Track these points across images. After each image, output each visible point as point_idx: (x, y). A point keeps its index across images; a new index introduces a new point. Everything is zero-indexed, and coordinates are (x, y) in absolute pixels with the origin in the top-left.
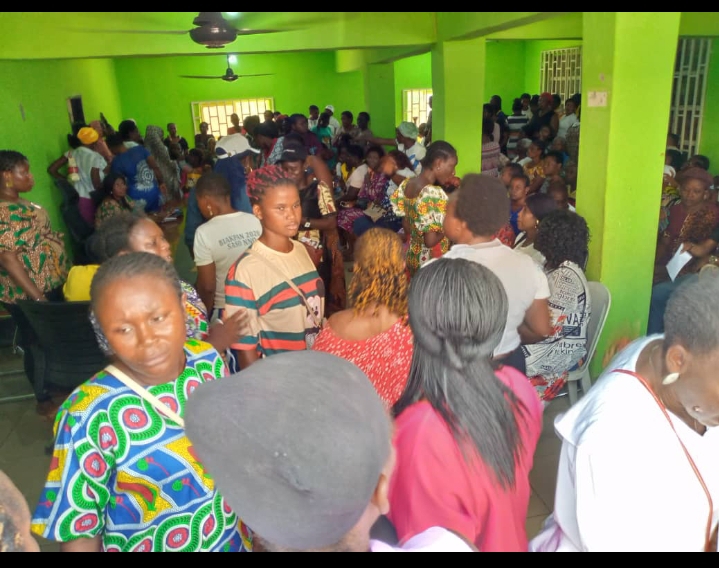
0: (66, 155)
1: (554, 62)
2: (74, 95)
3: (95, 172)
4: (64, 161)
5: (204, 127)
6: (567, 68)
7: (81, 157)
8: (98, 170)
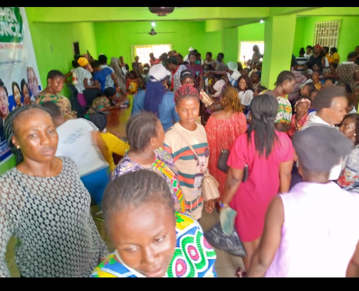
0: (72, 71)
1: (322, 29)
2: (75, 41)
3: (85, 80)
4: (70, 74)
5: (137, 58)
6: (329, 32)
7: (79, 72)
8: (87, 79)
